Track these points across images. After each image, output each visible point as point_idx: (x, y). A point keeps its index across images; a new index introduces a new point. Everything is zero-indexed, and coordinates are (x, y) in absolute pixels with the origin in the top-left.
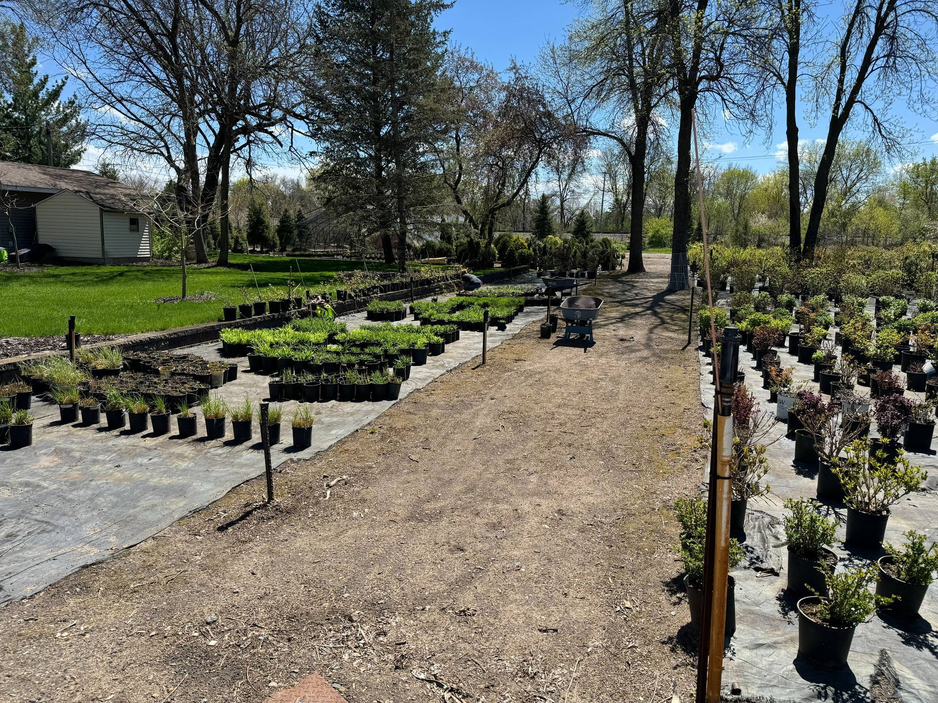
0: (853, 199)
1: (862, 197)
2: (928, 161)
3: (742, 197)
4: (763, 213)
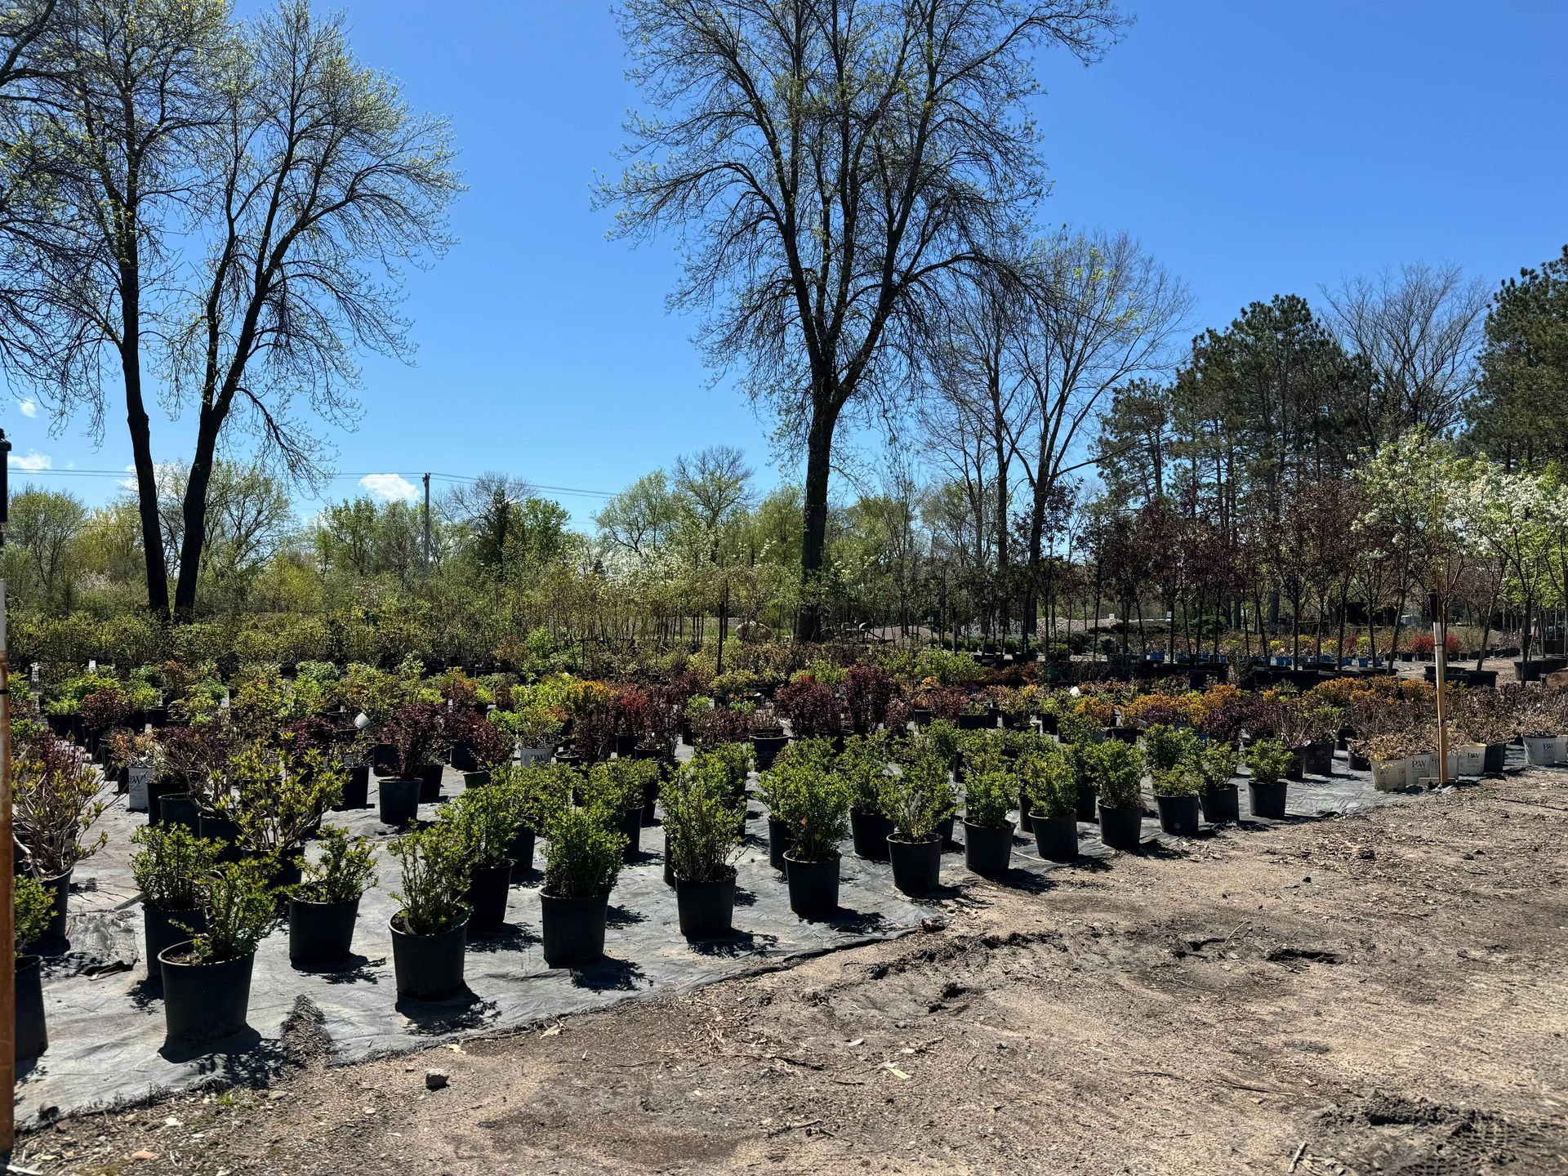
0: (253, 555)
1: (266, 551)
2: (352, 503)
3: (57, 545)
4: (101, 572)
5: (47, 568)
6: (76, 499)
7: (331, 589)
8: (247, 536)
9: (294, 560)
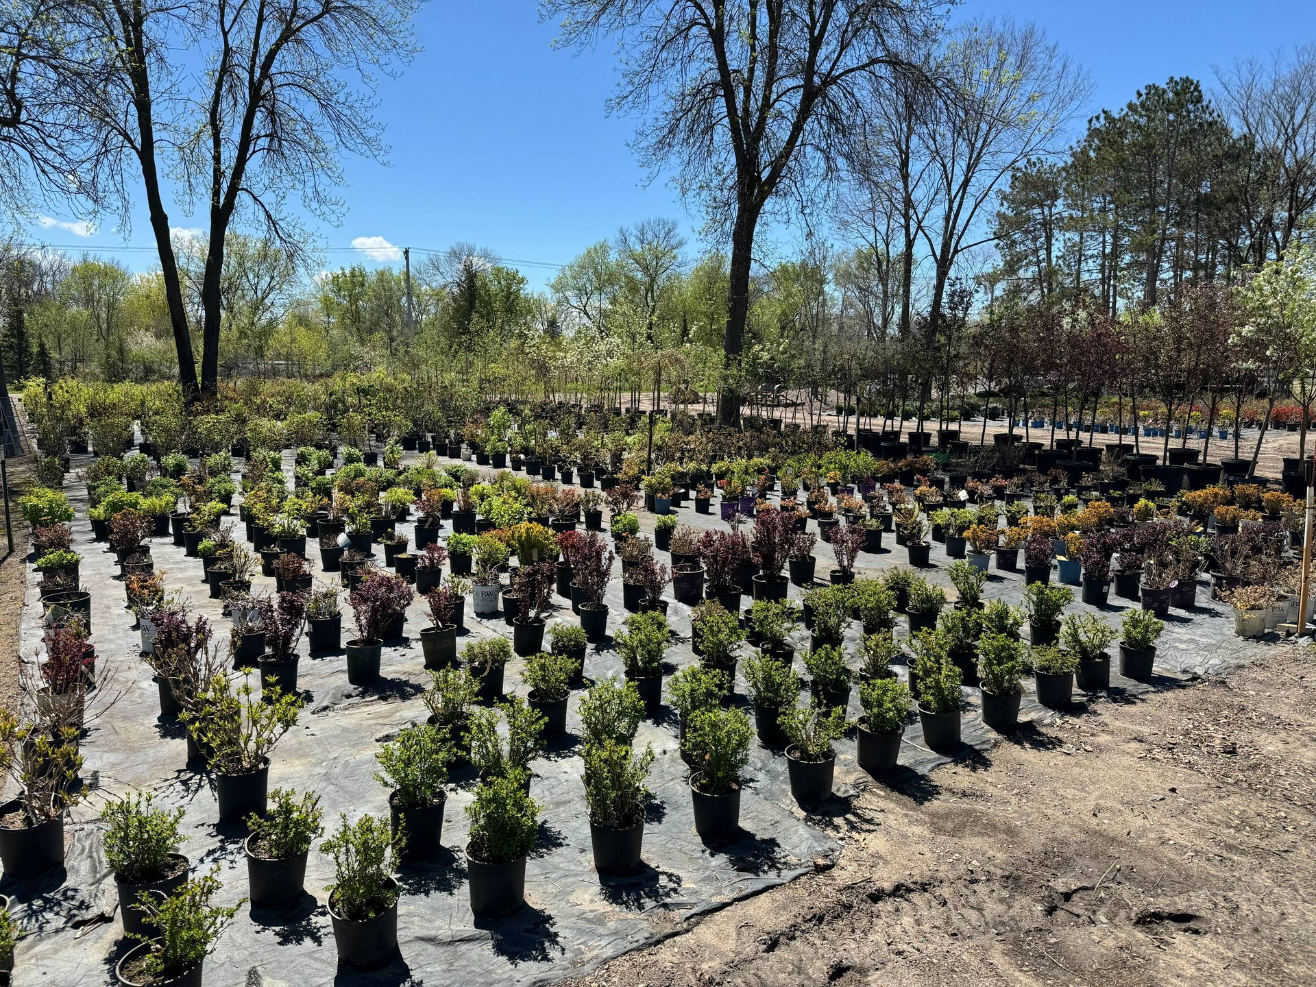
0: (268, 315)
1: (278, 311)
2: (347, 272)
3: (111, 306)
4: (147, 330)
5: (104, 327)
6: (123, 265)
7: (333, 347)
8: (263, 299)
9: (302, 321)
